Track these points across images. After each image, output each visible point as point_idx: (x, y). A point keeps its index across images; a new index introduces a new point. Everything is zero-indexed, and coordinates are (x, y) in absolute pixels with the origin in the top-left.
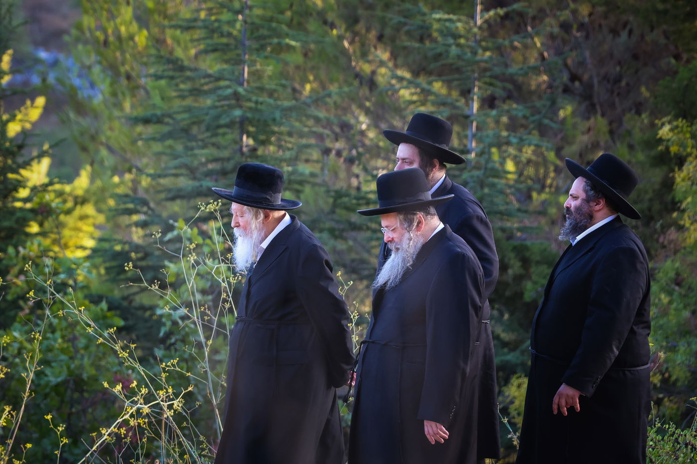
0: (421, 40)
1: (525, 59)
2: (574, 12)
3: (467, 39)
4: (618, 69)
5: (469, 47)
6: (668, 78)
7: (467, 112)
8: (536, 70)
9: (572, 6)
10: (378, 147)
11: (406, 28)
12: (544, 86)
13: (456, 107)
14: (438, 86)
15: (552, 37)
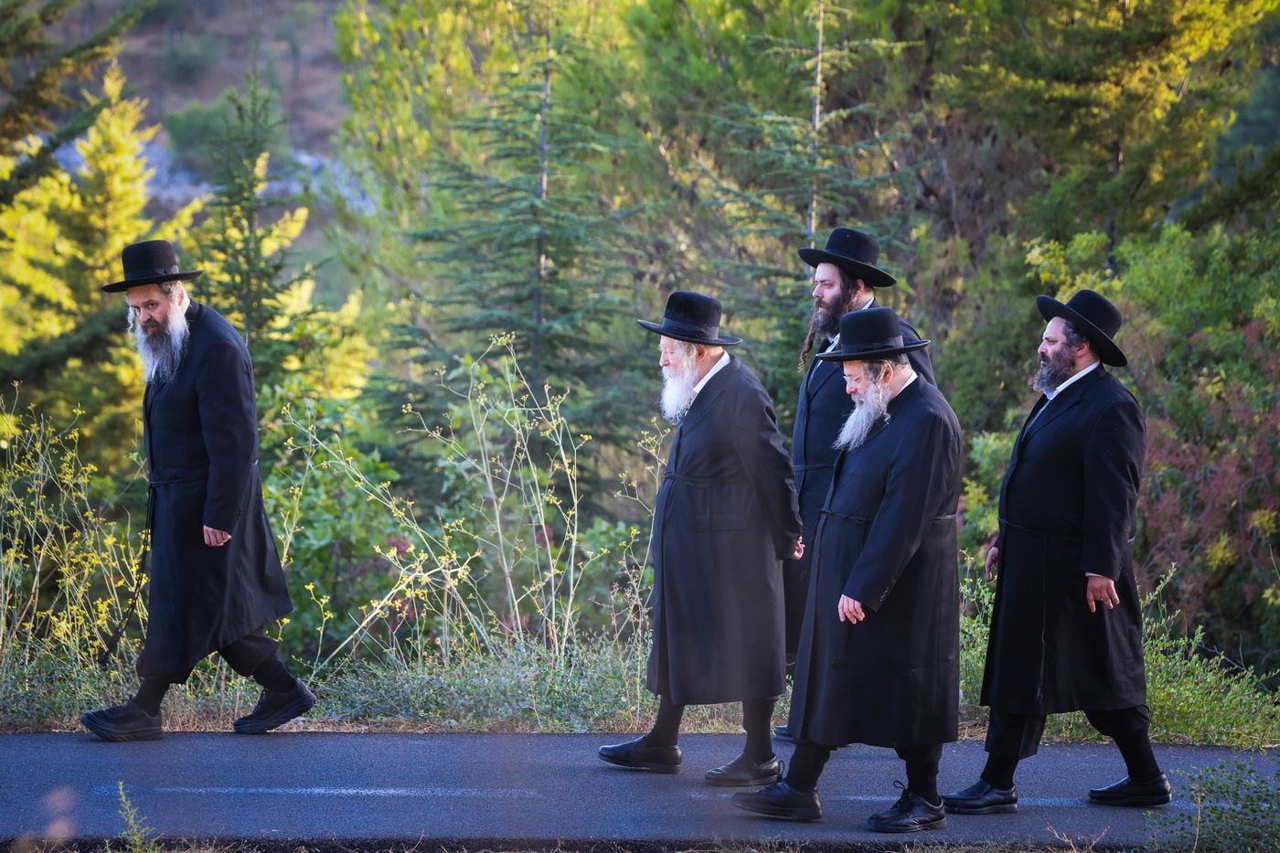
0: (751, 146)
1: (872, 169)
2: (929, 115)
3: (805, 146)
4: (980, 181)
5: (806, 154)
6: (1038, 194)
7: (803, 231)
8: (884, 182)
9: (927, 107)
10: (699, 271)
11: (734, 131)
12: (894, 202)
13: (790, 225)
14: (769, 200)
15: (903, 143)
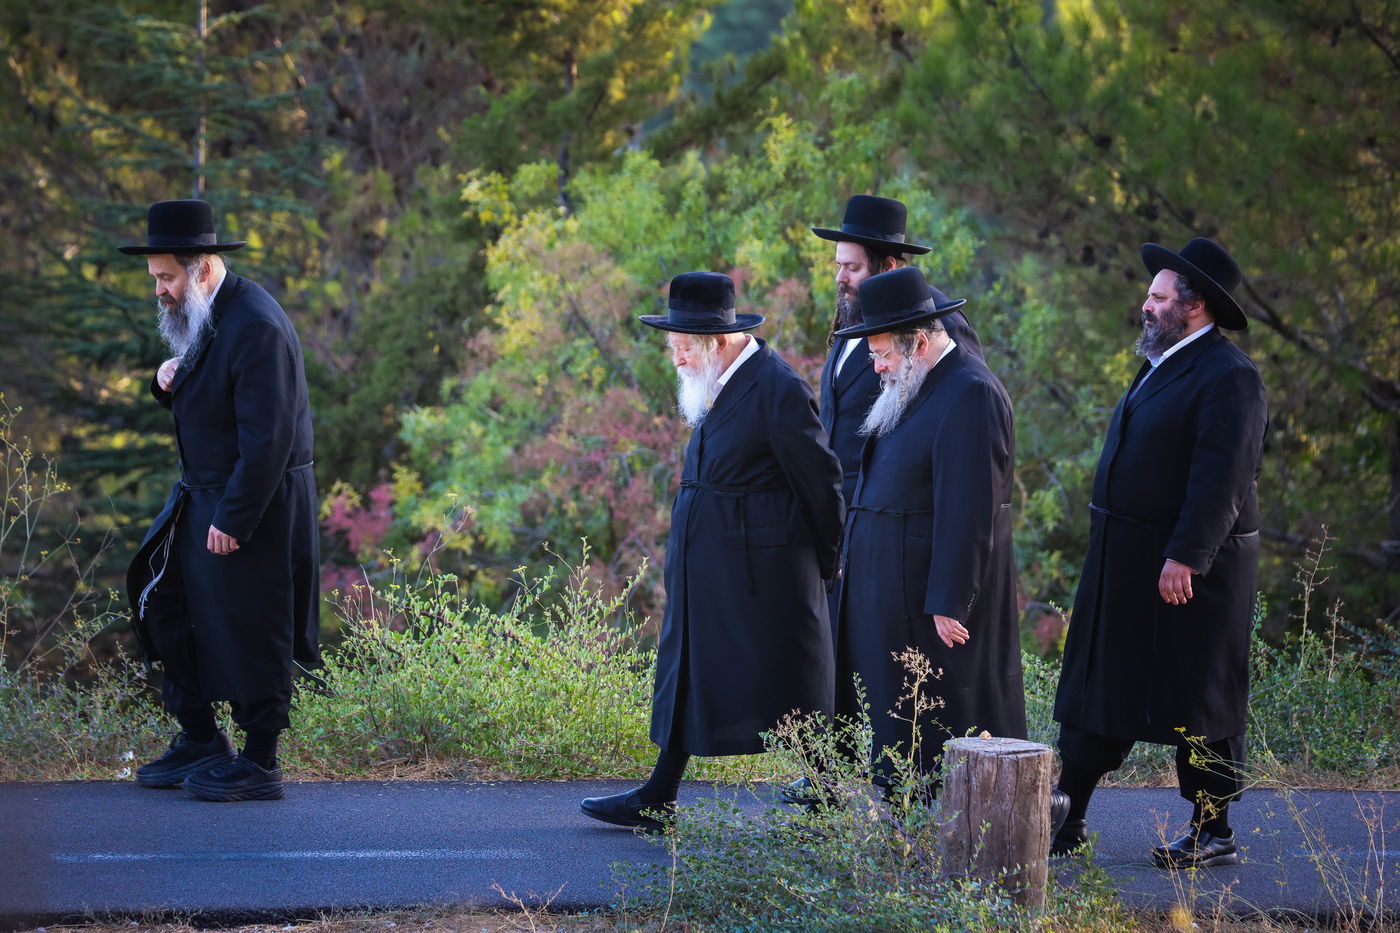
0: (122, 57)
1: (273, 87)
2: (341, 19)
3: (190, 58)
4: (405, 101)
5: (190, 68)
6: (476, 115)
7: (190, 162)
8: (289, 103)
9: (338, 9)
10: (62, 212)
11: (100, 40)
12: (300, 126)
13: (173, 156)
14: (147, 124)
15: (311, 55)
